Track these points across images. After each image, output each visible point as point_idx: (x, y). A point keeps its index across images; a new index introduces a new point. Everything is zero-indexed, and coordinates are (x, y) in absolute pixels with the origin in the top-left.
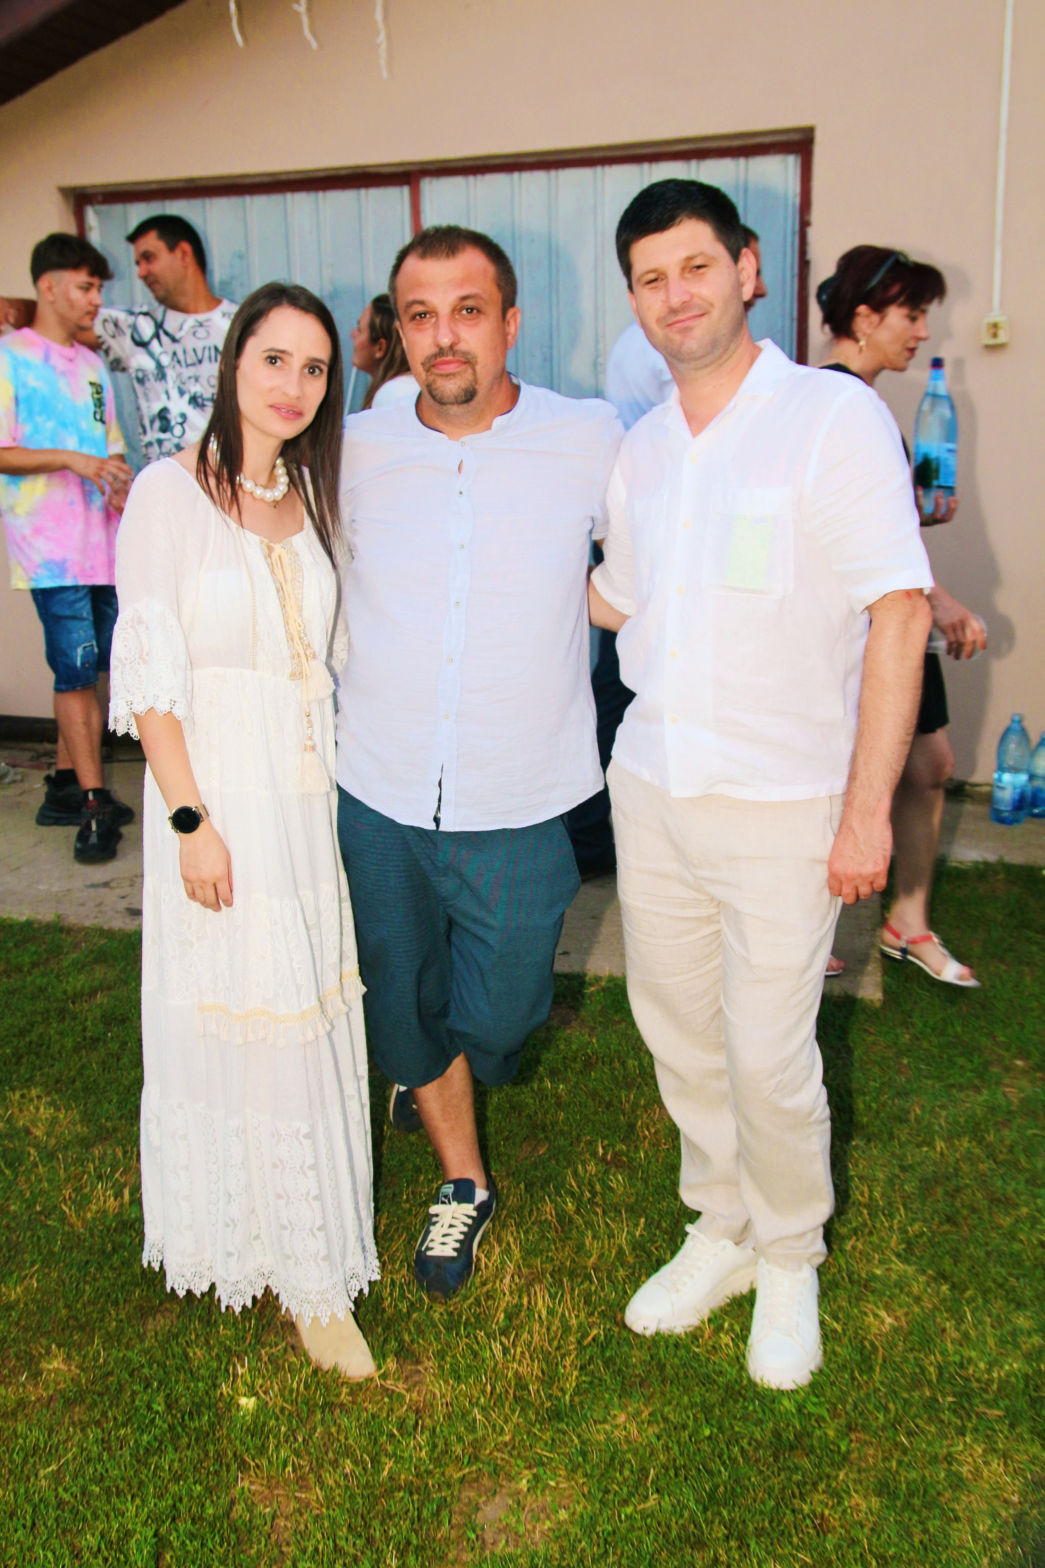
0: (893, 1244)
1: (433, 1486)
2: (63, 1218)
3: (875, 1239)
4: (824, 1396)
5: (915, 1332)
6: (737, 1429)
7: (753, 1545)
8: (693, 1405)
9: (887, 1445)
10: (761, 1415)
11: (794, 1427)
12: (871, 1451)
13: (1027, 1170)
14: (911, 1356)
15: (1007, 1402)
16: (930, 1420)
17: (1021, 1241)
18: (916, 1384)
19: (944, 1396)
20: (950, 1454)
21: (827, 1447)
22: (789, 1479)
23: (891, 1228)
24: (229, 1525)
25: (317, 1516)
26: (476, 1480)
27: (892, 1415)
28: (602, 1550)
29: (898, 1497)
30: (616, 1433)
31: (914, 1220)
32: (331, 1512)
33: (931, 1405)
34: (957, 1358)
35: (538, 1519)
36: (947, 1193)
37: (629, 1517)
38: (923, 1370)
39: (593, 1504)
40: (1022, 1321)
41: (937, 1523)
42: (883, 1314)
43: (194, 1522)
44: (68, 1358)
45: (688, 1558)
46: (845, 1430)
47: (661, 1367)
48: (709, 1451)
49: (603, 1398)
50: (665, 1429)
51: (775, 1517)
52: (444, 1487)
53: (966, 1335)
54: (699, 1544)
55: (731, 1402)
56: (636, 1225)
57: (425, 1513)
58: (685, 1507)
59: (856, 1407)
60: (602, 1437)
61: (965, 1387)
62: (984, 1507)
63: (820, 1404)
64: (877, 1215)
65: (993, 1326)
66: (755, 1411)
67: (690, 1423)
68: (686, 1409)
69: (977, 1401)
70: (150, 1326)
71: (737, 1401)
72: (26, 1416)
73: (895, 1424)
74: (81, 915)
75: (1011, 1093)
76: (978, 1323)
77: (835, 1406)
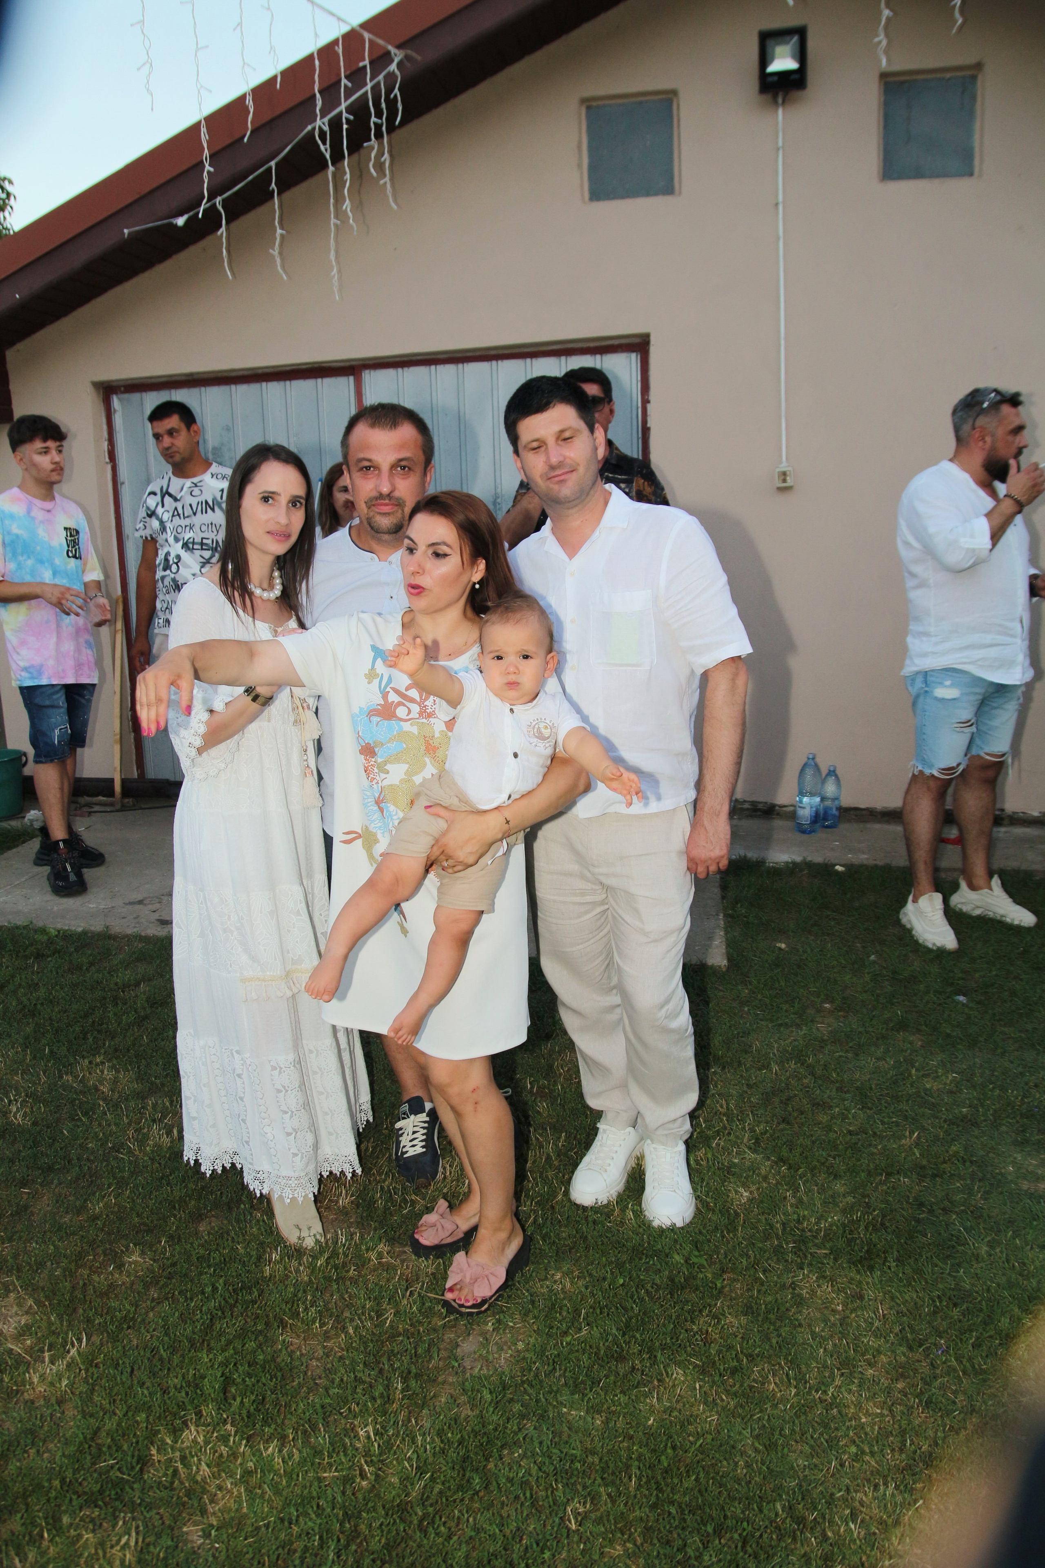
0: (745, 1141)
1: (424, 1332)
2: (130, 1152)
3: (732, 1137)
4: (703, 1250)
5: (765, 1200)
6: (642, 1277)
7: (659, 1355)
8: (610, 1263)
9: (750, 1280)
10: (659, 1267)
11: (684, 1274)
12: (738, 1286)
14: (762, 1218)
15: (831, 1244)
16: (778, 1261)
17: (836, 1132)
18: (767, 1237)
19: (787, 1244)
20: (793, 1283)
21: (707, 1285)
22: (682, 1309)
23: (744, 1128)
24: (276, 1366)
25: (341, 1357)
27: (752, 1259)
28: (551, 1368)
29: (759, 1315)
30: (555, 1287)
31: (760, 1122)
32: (350, 1354)
33: (778, 1251)
34: (795, 1216)
35: (502, 1349)
36: (781, 1102)
37: (568, 1344)
38: (772, 1227)
39: (542, 1337)
40: (839, 1187)
41: (787, 1329)
42: (741, 1190)
43: (249, 1366)
44: (143, 1253)
45: (614, 1368)
46: (720, 1272)
47: (585, 1239)
48: (624, 1294)
49: (543, 1263)
50: (590, 1282)
51: (674, 1335)
52: (432, 1332)
53: (800, 1201)
54: (621, 1358)
55: (637, 1259)
56: (559, 1138)
57: (420, 1351)
58: (609, 1333)
59: (726, 1257)
60: (545, 1290)
61: (801, 1236)
62: (818, 1315)
63: (701, 1256)
64: (733, 1121)
65: (819, 1193)
66: (654, 1264)
67: (609, 1276)
68: (604, 1266)
69: (810, 1244)
70: (203, 1227)
71: (640, 1259)
72: (116, 1296)
73: (753, 1266)
74: (124, 926)
75: (823, 1028)
76: (808, 1191)
77: (711, 1257)
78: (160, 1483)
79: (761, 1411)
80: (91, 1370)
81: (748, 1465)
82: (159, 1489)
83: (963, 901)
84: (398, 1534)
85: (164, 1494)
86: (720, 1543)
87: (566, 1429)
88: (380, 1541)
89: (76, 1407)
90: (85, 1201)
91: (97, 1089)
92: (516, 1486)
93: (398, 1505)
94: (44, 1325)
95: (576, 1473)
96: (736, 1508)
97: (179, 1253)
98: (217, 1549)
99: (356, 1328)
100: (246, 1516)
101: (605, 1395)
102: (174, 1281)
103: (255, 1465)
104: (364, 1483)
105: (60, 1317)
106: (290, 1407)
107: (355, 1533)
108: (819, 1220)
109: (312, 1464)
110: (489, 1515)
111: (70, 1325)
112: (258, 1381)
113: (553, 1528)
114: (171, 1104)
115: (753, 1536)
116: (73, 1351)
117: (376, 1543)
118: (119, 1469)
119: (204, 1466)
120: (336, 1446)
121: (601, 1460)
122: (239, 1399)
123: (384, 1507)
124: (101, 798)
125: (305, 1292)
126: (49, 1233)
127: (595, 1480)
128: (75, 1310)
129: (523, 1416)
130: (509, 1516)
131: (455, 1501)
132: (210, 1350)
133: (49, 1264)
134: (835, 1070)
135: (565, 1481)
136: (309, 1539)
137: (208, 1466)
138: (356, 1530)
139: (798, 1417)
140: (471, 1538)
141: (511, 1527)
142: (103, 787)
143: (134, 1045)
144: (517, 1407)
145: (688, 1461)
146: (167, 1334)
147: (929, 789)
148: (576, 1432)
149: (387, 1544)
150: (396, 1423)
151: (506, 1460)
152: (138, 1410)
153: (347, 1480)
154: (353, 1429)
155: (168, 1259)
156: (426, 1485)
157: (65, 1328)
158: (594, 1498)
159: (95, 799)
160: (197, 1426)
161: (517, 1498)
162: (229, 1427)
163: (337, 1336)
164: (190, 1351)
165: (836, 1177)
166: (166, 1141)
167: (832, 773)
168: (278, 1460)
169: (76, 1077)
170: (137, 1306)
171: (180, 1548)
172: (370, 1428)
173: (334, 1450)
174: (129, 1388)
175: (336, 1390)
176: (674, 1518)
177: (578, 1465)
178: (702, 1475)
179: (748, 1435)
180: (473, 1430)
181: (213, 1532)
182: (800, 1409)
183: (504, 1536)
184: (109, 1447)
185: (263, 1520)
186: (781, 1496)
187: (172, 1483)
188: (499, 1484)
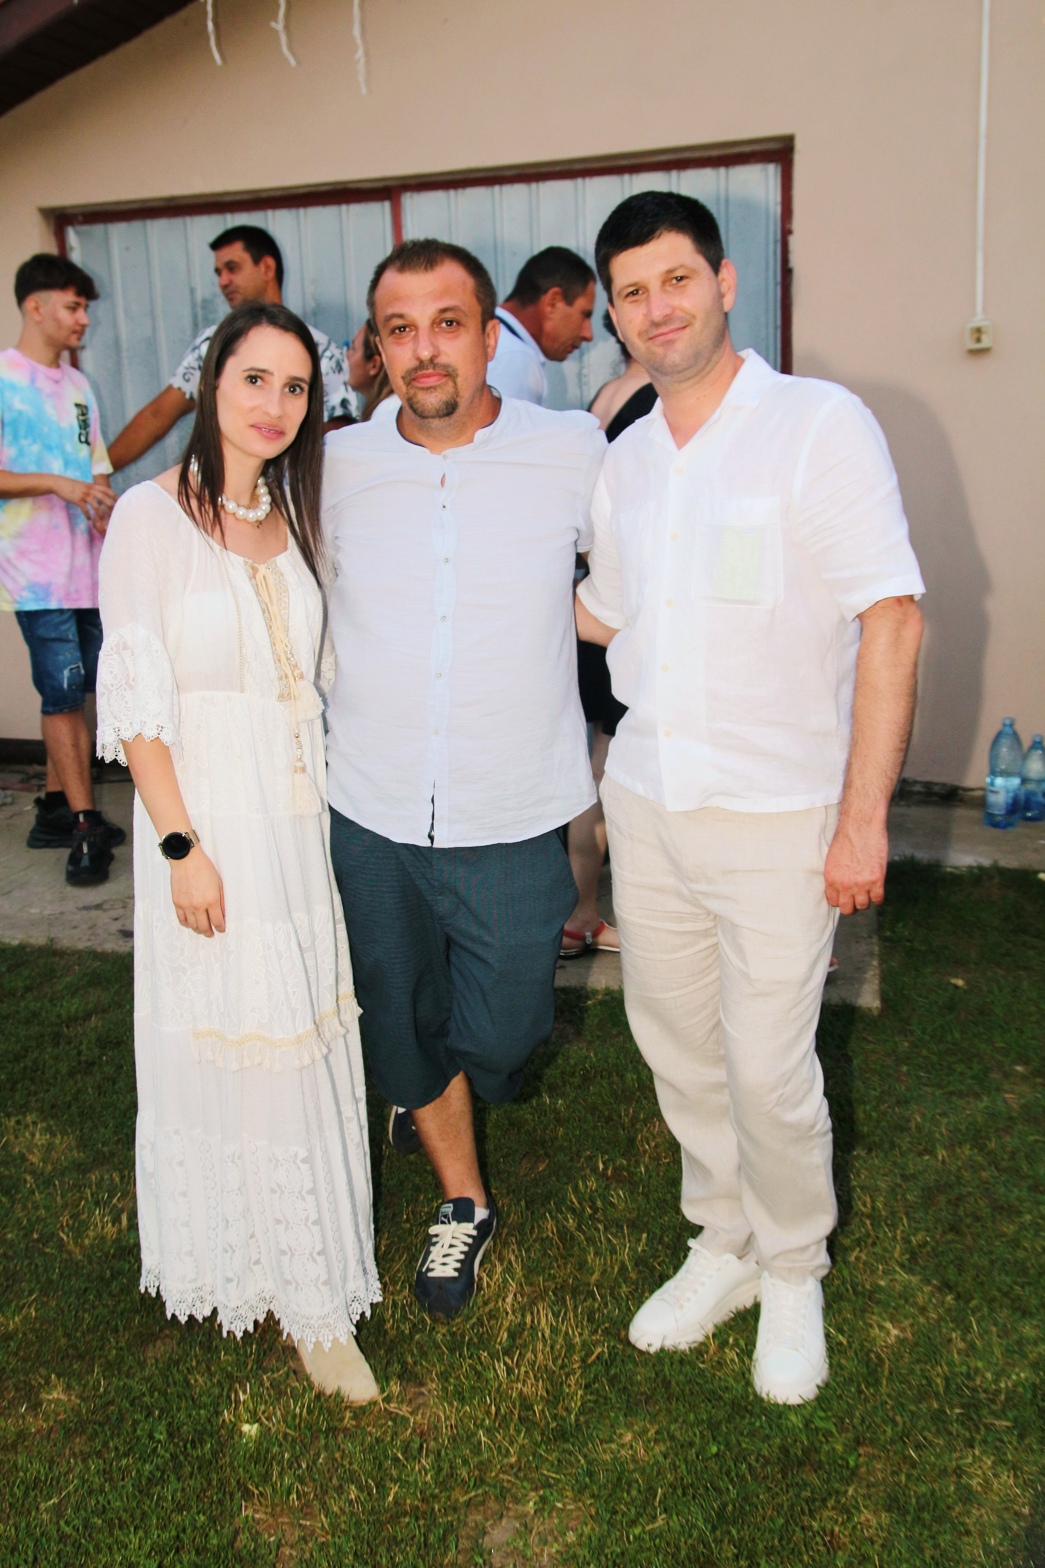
0: (896, 1255)
1: (439, 1510)
2: (61, 1245)
3: (877, 1249)
4: (831, 1409)
5: (921, 1342)
6: (744, 1445)
8: (700, 1422)
9: (896, 1458)
10: (767, 1431)
11: (802, 1443)
12: (879, 1466)
13: (1030, 1177)
14: (917, 1368)
15: (1015, 1413)
16: (938, 1433)
17: (1026, 1249)
18: (923, 1395)
19: (952, 1408)
20: (959, 1467)
21: (835, 1462)
22: (798, 1496)
23: (894, 1238)
24: (234, 1555)
25: (323, 1543)
26: (483, 1503)
27: (900, 1429)
29: (908, 1513)
30: (623, 1452)
31: (917, 1230)
32: (337, 1540)
33: (938, 1417)
34: (964, 1369)
35: (546, 1543)
36: (949, 1202)
37: (637, 1538)
38: (929, 1384)
39: (600, 1526)
40: (1028, 1330)
41: (948, 1537)
42: (888, 1325)
43: (198, 1553)
44: (68, 1388)
46: (853, 1444)
47: (667, 1384)
48: (717, 1468)
49: (609, 1417)
50: (671, 1448)
51: (784, 1535)
52: (450, 1511)
53: (972, 1346)
55: (738, 1418)
56: (639, 1240)
57: (432, 1538)
58: (694, 1526)
59: (863, 1421)
60: (608, 1457)
61: (973, 1398)
62: (994, 1519)
63: (827, 1418)
64: (879, 1225)
65: (999, 1336)
66: (761, 1427)
67: (697, 1440)
68: (692, 1426)
69: (985, 1412)
70: (151, 1353)
71: (743, 1417)
73: (903, 1437)
75: (1012, 1100)
76: (984, 1333)
77: (842, 1420)
108: (998, 1377)
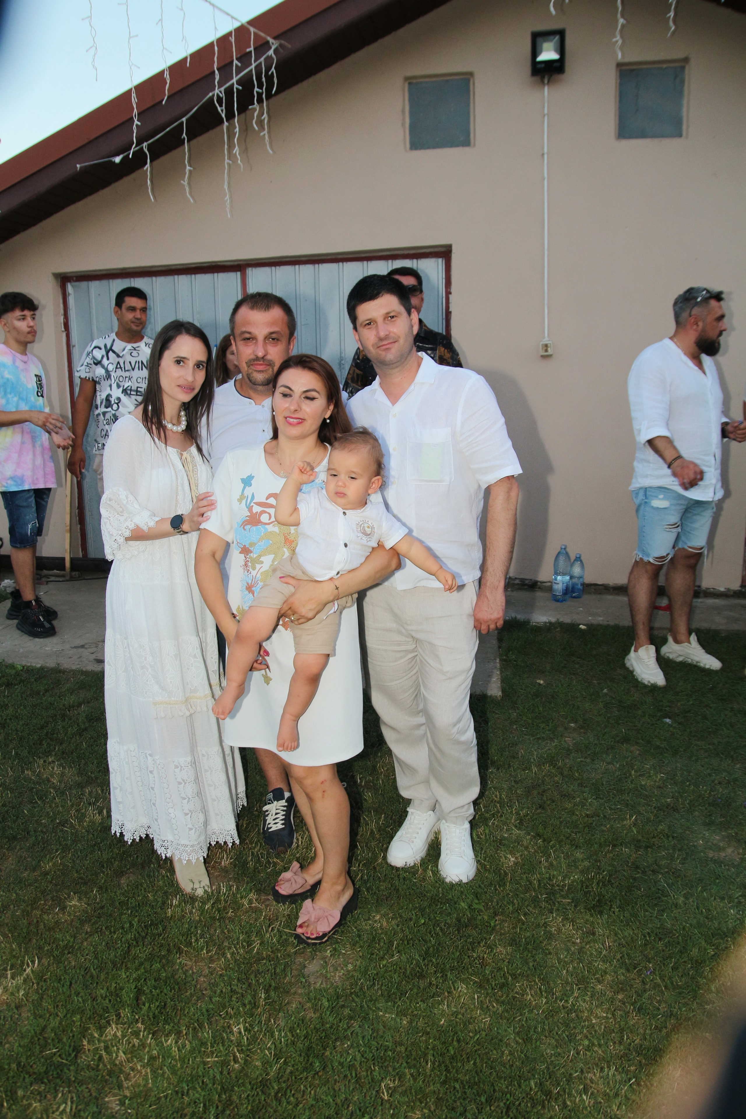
0: (513, 821)
1: (281, 957)
2: (72, 826)
3: (503, 818)
4: (481, 899)
5: (526, 864)
6: (437, 918)
7: (449, 975)
8: (415, 908)
9: (515, 921)
10: (450, 911)
11: (467, 916)
12: (506, 925)
13: (579, 779)
14: (524, 876)
15: (573, 895)
16: (535, 907)
17: (577, 815)
18: (527, 890)
19: (541, 895)
20: (545, 923)
21: (484, 924)
22: (466, 941)
23: (512, 812)
24: (174, 981)
25: (221, 975)
27: (516, 906)
28: (371, 983)
29: (521, 946)
30: (375, 925)
31: (523, 808)
32: (228, 973)
33: (535, 900)
34: (547, 875)
35: (337, 970)
36: (539, 793)
37: (384, 966)
38: (531, 883)
39: (365, 961)
40: (579, 855)
41: (541, 956)
42: (509, 856)
43: (155, 981)
44: (80, 899)
45: (416, 983)
46: (493, 915)
47: (397, 890)
48: (424, 930)
49: (368, 907)
50: (400, 921)
51: (460, 960)
52: (287, 957)
53: (551, 864)
54: (422, 976)
55: (434, 906)
56: (380, 818)
57: (278, 970)
58: (414, 959)
59: (498, 904)
60: (368, 927)
61: (552, 889)
62: (563, 946)
63: (479, 903)
64: (504, 807)
65: (564, 859)
66: (446, 909)
67: (414, 917)
68: (411, 910)
69: (558, 896)
70: (123, 881)
71: (437, 905)
72: (60, 930)
73: (517, 910)
74: (70, 663)
75: (569, 741)
76: (557, 858)
77: (487, 904)
78: (90, 1065)
79: (521, 1015)
80: (41, 984)
81: (511, 1053)
82: (88, 1070)
83: (670, 651)
84: (260, 1102)
85: (92, 1073)
86: (490, 1109)
87: (382, 1027)
88: (247, 1108)
89: (29, 1011)
90: (39, 861)
91: (49, 781)
92: (345, 1069)
93: (260, 1082)
94: (7, 951)
95: (388, 1058)
96: (502, 1084)
97: (106, 899)
98: (129, 1113)
99: (233, 954)
100: (150, 1090)
101: (410, 1002)
102: (102, 919)
103: (158, 1053)
104: (236, 1066)
105: (19, 945)
106: (184, 1010)
107: (229, 1102)
108: (564, 878)
109: (199, 1052)
110: (325, 1089)
111: (27, 952)
112: (161, 992)
113: (371, 1098)
114: (102, 791)
115: (514, 1104)
116: (28, 970)
117: (245, 1109)
118: (60, 1056)
119: (121, 1054)
120: (218, 1039)
121: (406, 1049)
122: (147, 1005)
123: (250, 1083)
124: (55, 571)
125: (196, 927)
126: (12, 886)
127: (402, 1064)
128: (30, 940)
129: (351, 1018)
130: (340, 1089)
131: (301, 1078)
132: (127, 969)
133: (12, 907)
134: (577, 771)
135: (380, 1065)
136: (196, 1106)
137: (124, 1053)
138: (230, 1100)
139: (547, 1019)
140: (312, 1105)
141: (341, 1098)
142: (57, 563)
143: (76, 749)
144: (347, 1011)
145: (469, 1050)
146: (96, 958)
147: (647, 571)
148: (389, 1029)
149: (252, 1110)
150: (260, 1022)
151: (339, 1049)
152: (74, 1013)
153: (224, 1063)
154: (229, 1027)
155: (98, 904)
156: (281, 1067)
157: (23, 954)
158: (401, 1077)
159: (51, 572)
160: (117, 1024)
161: (346, 1076)
162: (139, 1025)
163: (219, 959)
164: (112, 970)
165: (577, 847)
166: (98, 818)
167: (578, 559)
168: (175, 1049)
169: (34, 772)
170: (75, 937)
171: (102, 1113)
172: (241, 1026)
173: (215, 1041)
174: (68, 997)
175: (218, 999)
176: (458, 1091)
177: (390, 1053)
178: (478, 1060)
179: (512, 1032)
180: (315, 1028)
181: (127, 1101)
182: (549, 1013)
183: (336, 1104)
184: (53, 1040)
185: (163, 1092)
186: (534, 1076)
187: (98, 1066)
188: (333, 1067)
